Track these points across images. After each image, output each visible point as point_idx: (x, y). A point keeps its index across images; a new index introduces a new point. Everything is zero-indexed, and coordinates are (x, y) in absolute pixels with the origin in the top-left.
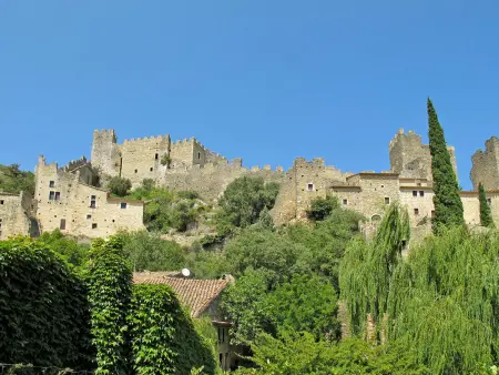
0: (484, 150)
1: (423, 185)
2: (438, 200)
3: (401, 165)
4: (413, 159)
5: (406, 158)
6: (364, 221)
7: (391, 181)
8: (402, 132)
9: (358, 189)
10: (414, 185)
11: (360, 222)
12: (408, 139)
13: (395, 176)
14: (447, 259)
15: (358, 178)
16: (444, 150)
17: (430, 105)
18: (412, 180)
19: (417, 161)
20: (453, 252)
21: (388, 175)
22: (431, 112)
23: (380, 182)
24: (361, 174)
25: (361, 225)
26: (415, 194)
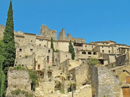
0: (61, 31)
9: (24, 37)
15: (24, 34)
23: (30, 36)
26: (40, 40)
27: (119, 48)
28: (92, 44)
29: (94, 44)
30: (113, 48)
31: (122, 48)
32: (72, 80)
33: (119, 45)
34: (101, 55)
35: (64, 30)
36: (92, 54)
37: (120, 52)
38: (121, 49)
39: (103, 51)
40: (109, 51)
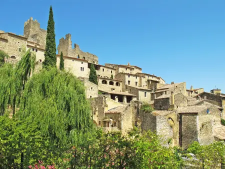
0: (65, 38)
1: (38, 47)
2: (47, 54)
3: (29, 34)
4: (35, 33)
5: (32, 32)
6: (7, 58)
7: (23, 41)
8: (32, 19)
9: (6, 41)
10: (34, 45)
11: (6, 57)
12: (34, 23)
13: (26, 39)
14: (49, 82)
15: (7, 35)
16: (53, 32)
17: (51, 9)
18: (33, 43)
19: (37, 35)
20: (52, 79)
21: (22, 37)
22: (51, 12)
23: (18, 40)
24: (9, 33)
25: (6, 59)
26: (33, 50)
27: (149, 81)
28: (111, 67)
29: (114, 67)
30: (141, 79)
31: (152, 80)
32: (112, 126)
33: (149, 75)
34: (126, 88)
35: (70, 38)
36: (115, 84)
37: (148, 86)
38: (151, 82)
39: (129, 82)
40: (136, 83)
